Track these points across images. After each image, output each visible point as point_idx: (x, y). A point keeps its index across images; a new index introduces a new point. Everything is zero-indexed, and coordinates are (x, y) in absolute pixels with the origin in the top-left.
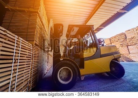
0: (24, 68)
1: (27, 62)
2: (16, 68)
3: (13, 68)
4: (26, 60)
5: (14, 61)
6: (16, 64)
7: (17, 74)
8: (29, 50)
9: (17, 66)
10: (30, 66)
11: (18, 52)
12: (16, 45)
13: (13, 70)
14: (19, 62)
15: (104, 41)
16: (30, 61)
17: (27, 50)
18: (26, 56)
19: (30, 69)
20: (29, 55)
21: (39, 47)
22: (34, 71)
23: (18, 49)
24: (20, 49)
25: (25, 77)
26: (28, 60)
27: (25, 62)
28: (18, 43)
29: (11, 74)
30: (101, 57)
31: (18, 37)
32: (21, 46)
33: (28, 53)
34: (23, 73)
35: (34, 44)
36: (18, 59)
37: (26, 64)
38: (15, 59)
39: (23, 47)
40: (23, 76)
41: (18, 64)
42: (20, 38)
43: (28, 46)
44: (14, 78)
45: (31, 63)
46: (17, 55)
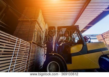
0: (21, 60)
1: (24, 56)
2: (14, 60)
3: (12, 60)
4: (23, 54)
5: (13, 55)
6: (14, 58)
7: (15, 65)
8: (26, 47)
9: (15, 59)
10: (26, 59)
11: (17, 49)
12: (16, 44)
13: (12, 62)
14: (18, 56)
15: (90, 38)
16: (27, 55)
17: (25, 47)
18: (23, 51)
19: (26, 61)
20: (26, 51)
21: (36, 44)
22: (30, 63)
23: (18, 46)
24: (19, 47)
25: (21, 67)
26: (25, 54)
27: (23, 56)
28: (18, 43)
29: (9, 65)
30: (88, 53)
31: (18, 39)
32: (20, 45)
33: (26, 49)
34: (20, 65)
35: (32, 42)
36: (17, 54)
37: (23, 58)
38: (14, 54)
39: (22, 45)
40: (20, 67)
41: (17, 57)
42: (20, 39)
43: (26, 44)
44: (12, 68)
45: (28, 56)
46: (16, 51)
